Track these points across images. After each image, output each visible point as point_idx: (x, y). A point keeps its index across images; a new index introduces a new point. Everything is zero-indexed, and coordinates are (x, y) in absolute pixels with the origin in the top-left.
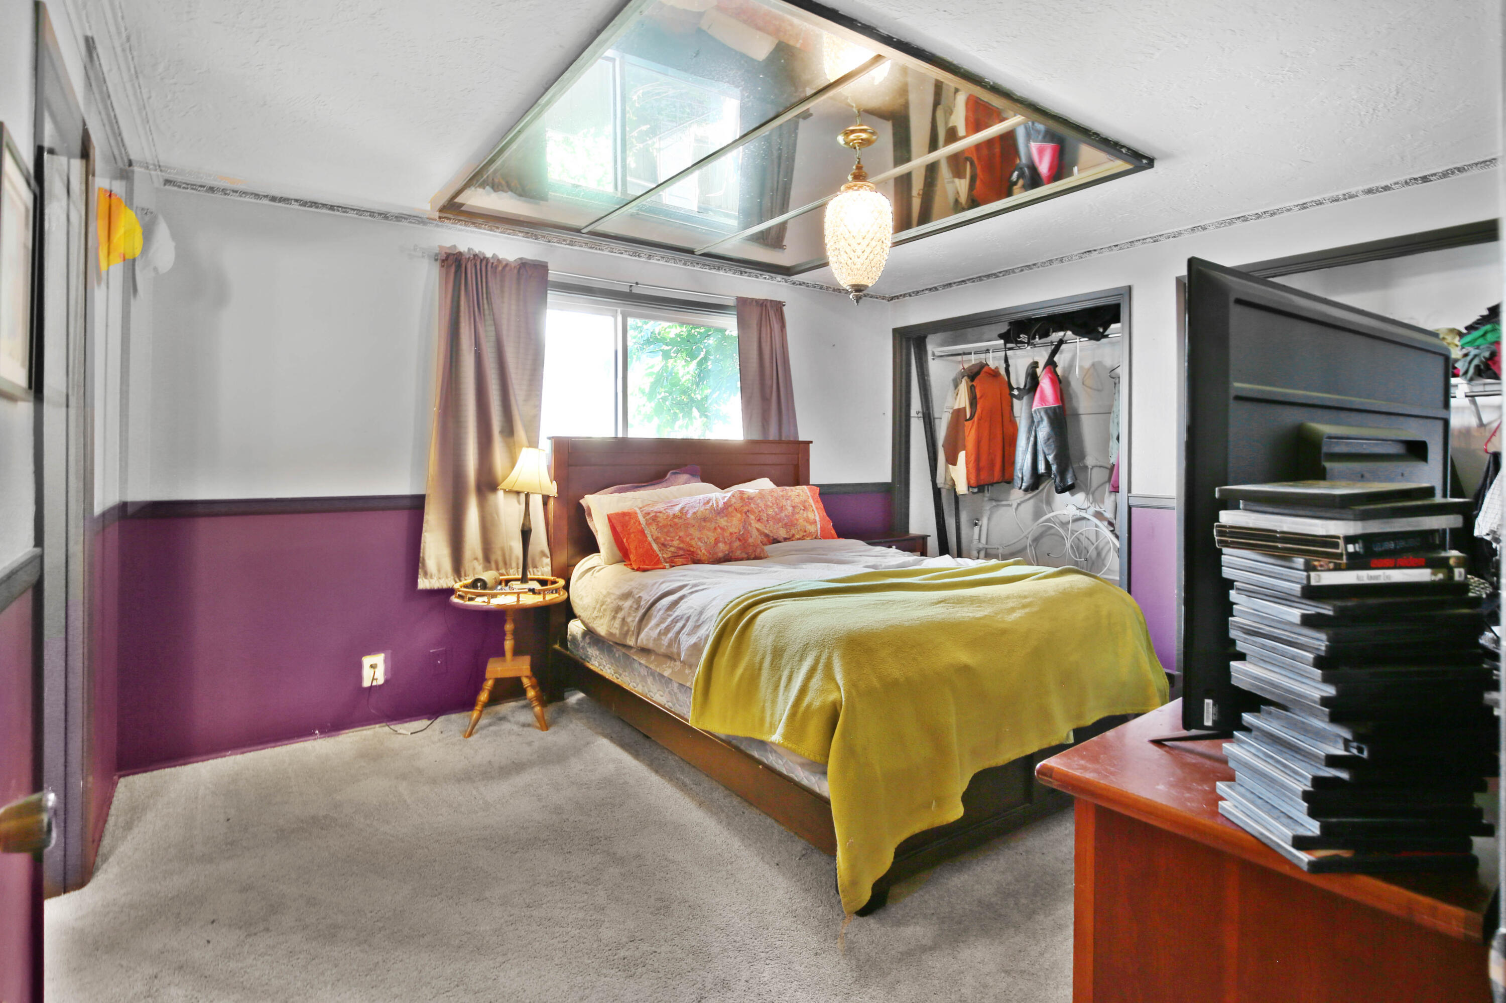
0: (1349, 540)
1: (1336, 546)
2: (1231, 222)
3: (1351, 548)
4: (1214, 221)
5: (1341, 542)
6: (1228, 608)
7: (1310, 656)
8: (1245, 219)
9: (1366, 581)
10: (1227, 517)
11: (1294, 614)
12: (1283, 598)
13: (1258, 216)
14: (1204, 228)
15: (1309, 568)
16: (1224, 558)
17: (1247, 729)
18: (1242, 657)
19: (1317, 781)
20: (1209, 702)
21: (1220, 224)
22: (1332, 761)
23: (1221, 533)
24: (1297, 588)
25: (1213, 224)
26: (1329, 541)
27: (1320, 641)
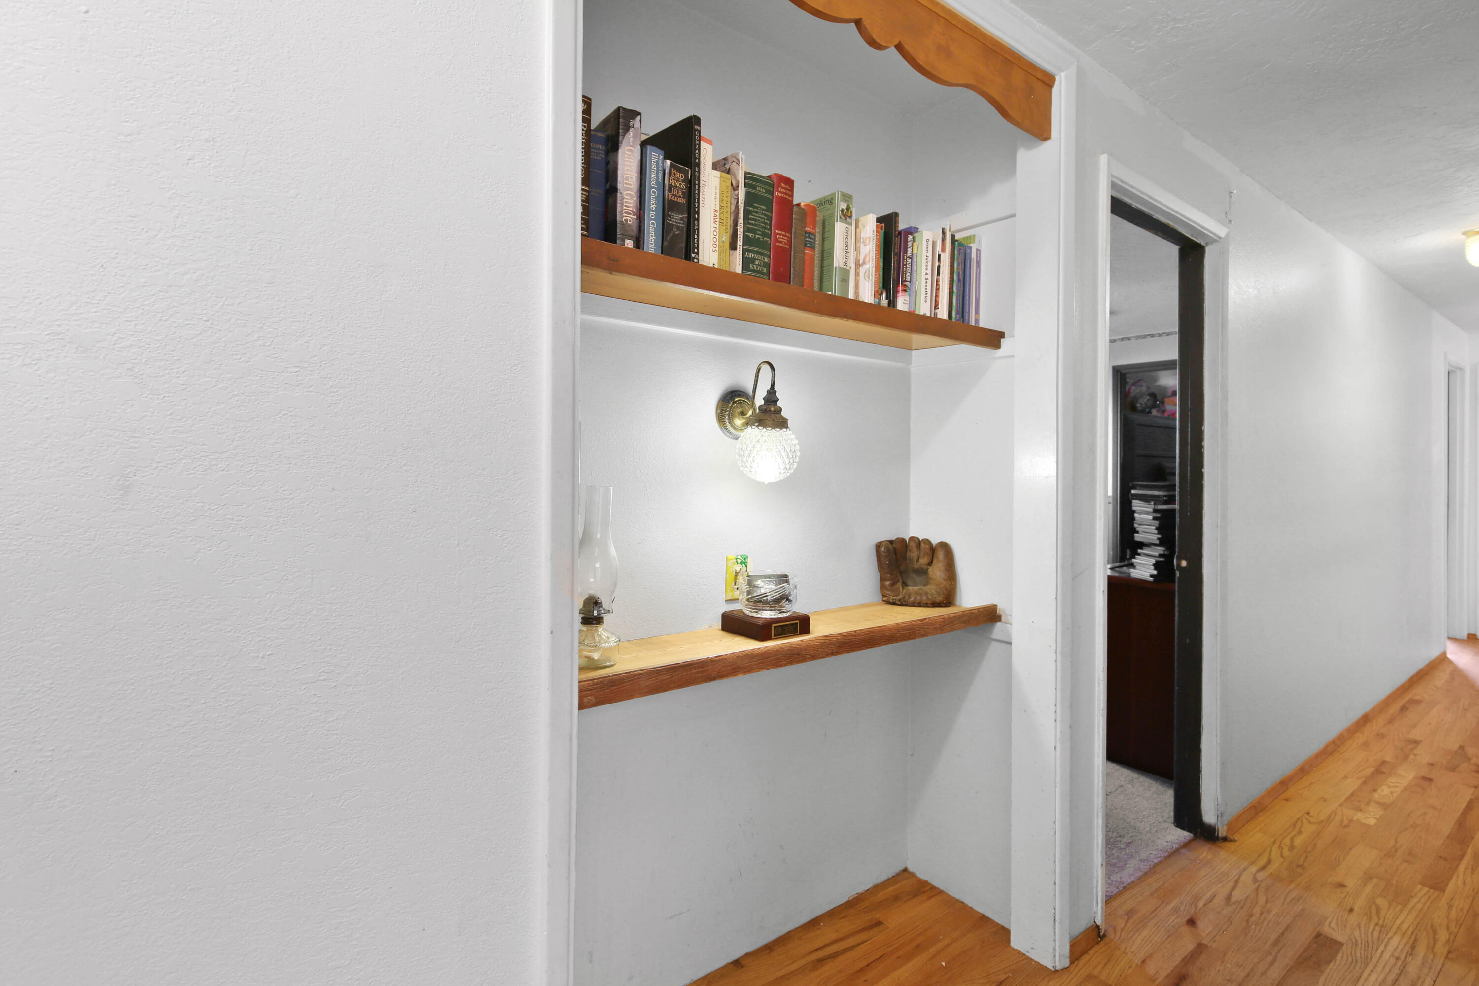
0: (1165, 496)
1: (1161, 498)
2: (1145, 337)
3: (1165, 499)
4: (1135, 335)
5: (1162, 497)
6: (1133, 518)
7: (1154, 527)
8: (1152, 336)
9: (1170, 508)
10: (1133, 491)
11: (1151, 517)
12: (1148, 513)
13: (1160, 335)
14: (1129, 339)
15: (1155, 504)
16: (1133, 504)
17: (1139, 554)
18: (1137, 532)
19: (1157, 561)
20: (1128, 550)
21: (1138, 337)
22: (1160, 556)
23: (1132, 496)
24: (1151, 510)
25: (1134, 337)
26: (1158, 497)
27: (1157, 523)
